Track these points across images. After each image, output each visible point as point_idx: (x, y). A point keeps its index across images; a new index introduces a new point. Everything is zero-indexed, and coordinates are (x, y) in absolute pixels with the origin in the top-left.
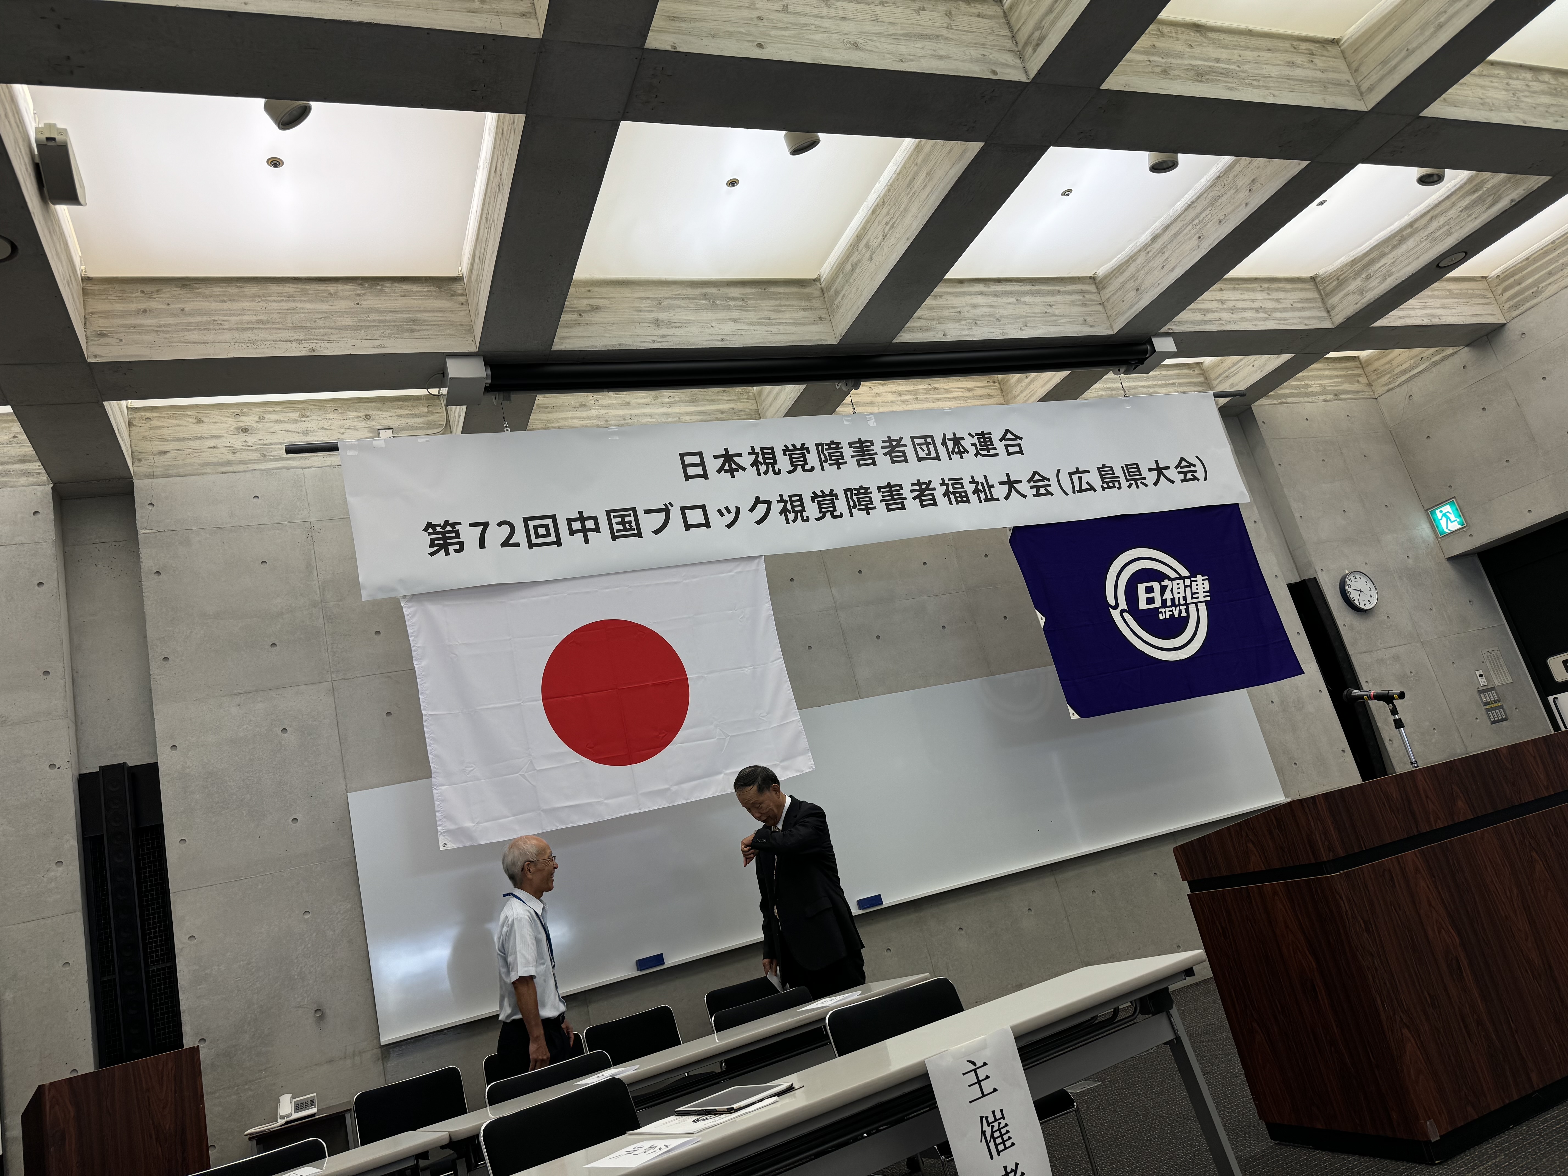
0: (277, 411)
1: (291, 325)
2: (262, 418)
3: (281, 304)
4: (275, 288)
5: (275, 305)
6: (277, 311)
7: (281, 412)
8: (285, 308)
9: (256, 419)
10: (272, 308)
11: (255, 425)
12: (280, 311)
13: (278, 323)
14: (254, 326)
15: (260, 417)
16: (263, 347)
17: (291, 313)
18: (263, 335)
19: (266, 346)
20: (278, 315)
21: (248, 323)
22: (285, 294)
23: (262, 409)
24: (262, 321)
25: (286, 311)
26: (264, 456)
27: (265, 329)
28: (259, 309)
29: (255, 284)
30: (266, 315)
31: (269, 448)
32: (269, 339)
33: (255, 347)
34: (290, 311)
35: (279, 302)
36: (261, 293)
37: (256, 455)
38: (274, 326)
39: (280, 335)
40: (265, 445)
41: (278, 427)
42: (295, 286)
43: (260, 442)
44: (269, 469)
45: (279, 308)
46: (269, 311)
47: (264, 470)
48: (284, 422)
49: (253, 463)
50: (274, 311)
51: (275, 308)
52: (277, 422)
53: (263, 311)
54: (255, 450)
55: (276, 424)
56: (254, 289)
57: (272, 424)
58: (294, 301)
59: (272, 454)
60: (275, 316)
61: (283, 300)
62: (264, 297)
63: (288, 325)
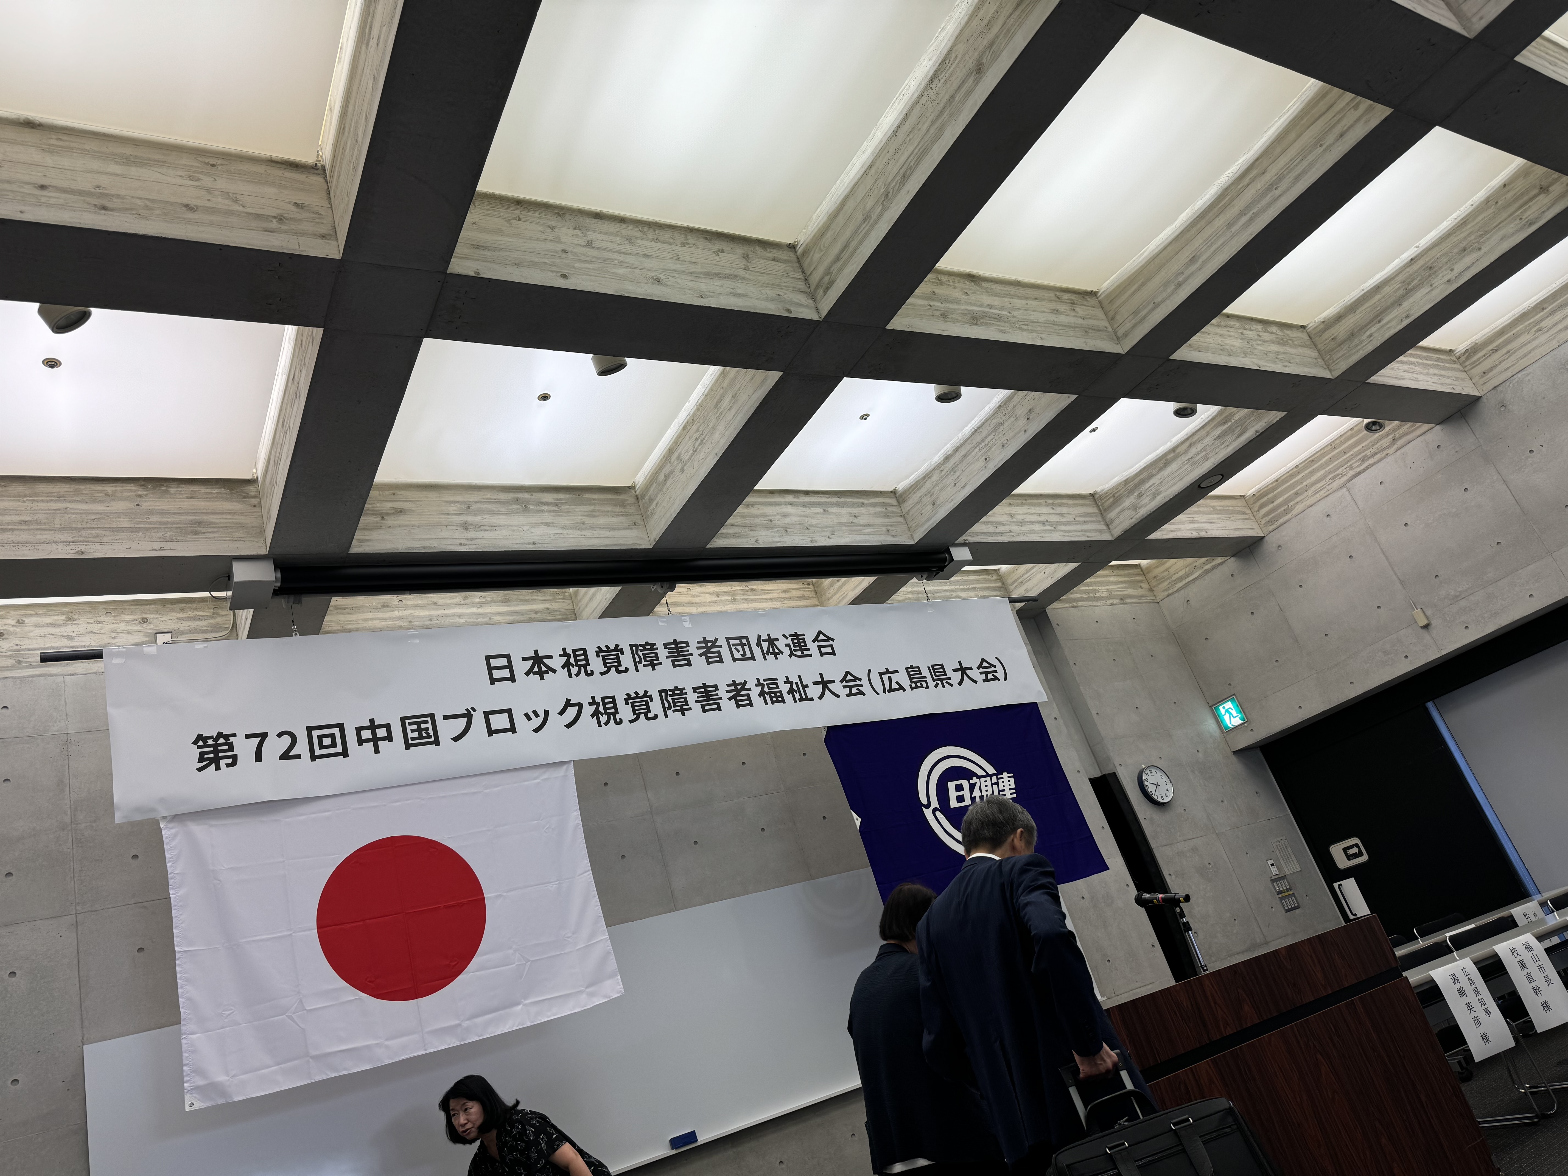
0: (39, 614)
1: (59, 526)
2: (21, 621)
3: (49, 504)
4: (42, 488)
5: (42, 505)
6: (44, 512)
7: (45, 615)
8: (53, 508)
10: (39, 508)
11: (12, 629)
12: (48, 512)
13: (45, 524)
14: (15, 527)
15: (18, 622)
16: (24, 548)
17: (61, 513)
18: (24, 537)
19: (28, 548)
20: (45, 515)
22: (56, 494)
23: (23, 612)
24: (25, 522)
25: (54, 512)
27: (29, 529)
28: (23, 509)
29: (21, 483)
30: (31, 515)
31: (26, 654)
32: (32, 540)
34: (59, 512)
35: (48, 502)
36: (28, 492)
38: (39, 527)
39: (45, 537)
40: (22, 650)
41: (39, 631)
42: (68, 486)
43: (16, 647)
44: (24, 677)
45: (46, 508)
46: (35, 512)
47: (18, 678)
48: (48, 625)
50: (40, 512)
51: (42, 508)
52: (38, 626)
53: (28, 512)
55: (37, 628)
56: (20, 488)
57: (32, 628)
58: (65, 501)
59: (28, 660)
60: (41, 517)
61: (52, 500)
62: (31, 497)
63: (56, 526)
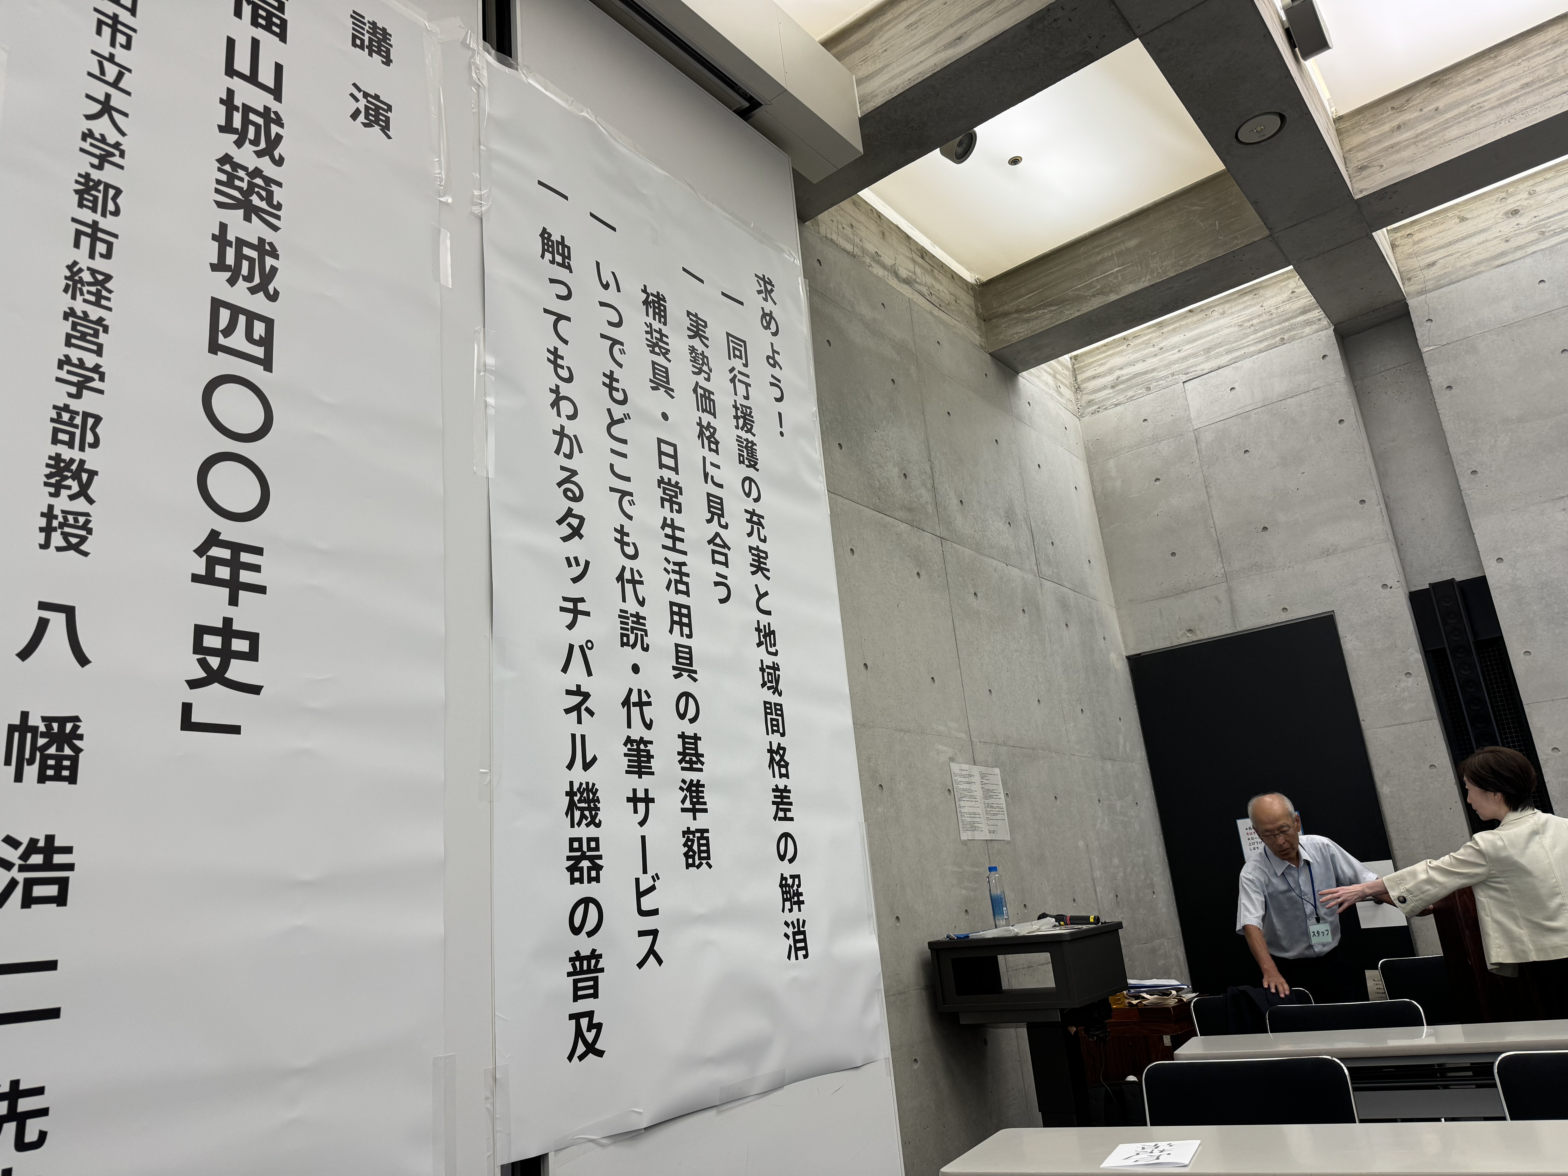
9: (1526, 195)
21: (1511, 93)
26: (1543, 233)
33: (1524, 116)
37: (1534, 236)
49: (1530, 246)
54: (1532, 230)
